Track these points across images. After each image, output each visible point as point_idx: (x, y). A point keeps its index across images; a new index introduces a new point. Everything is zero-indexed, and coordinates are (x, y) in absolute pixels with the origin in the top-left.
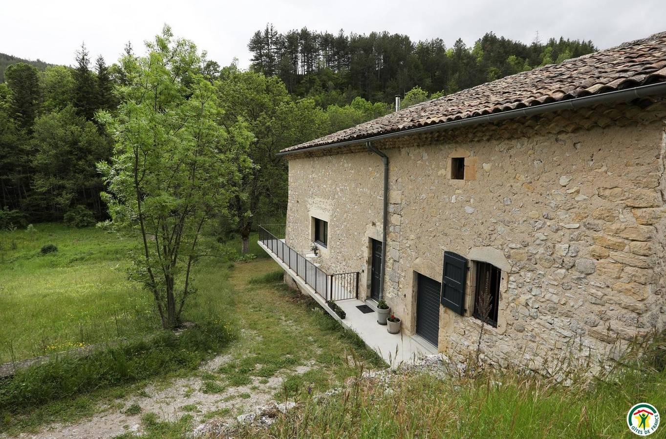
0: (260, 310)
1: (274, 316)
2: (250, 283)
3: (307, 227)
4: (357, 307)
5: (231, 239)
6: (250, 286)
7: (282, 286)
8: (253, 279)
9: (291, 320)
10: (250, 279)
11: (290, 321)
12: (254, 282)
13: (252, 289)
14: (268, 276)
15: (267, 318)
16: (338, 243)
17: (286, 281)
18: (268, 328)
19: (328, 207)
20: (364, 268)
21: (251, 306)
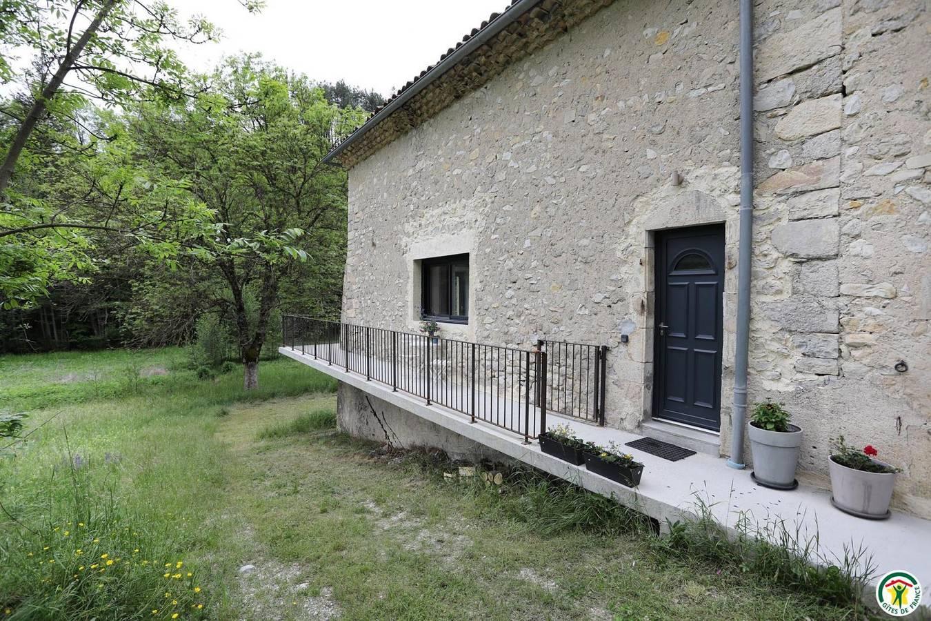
0: (296, 492)
1: (343, 503)
2: (263, 437)
3: (401, 290)
4: (626, 444)
5: (225, 372)
6: (263, 443)
7: (335, 436)
8: (270, 429)
9: (401, 510)
10: (264, 431)
11: (401, 515)
12: (272, 434)
13: (268, 448)
14: (301, 420)
15: (324, 511)
16: (509, 293)
17: (341, 425)
18: (338, 548)
19: (470, 216)
20: (626, 330)
21: (267, 483)
